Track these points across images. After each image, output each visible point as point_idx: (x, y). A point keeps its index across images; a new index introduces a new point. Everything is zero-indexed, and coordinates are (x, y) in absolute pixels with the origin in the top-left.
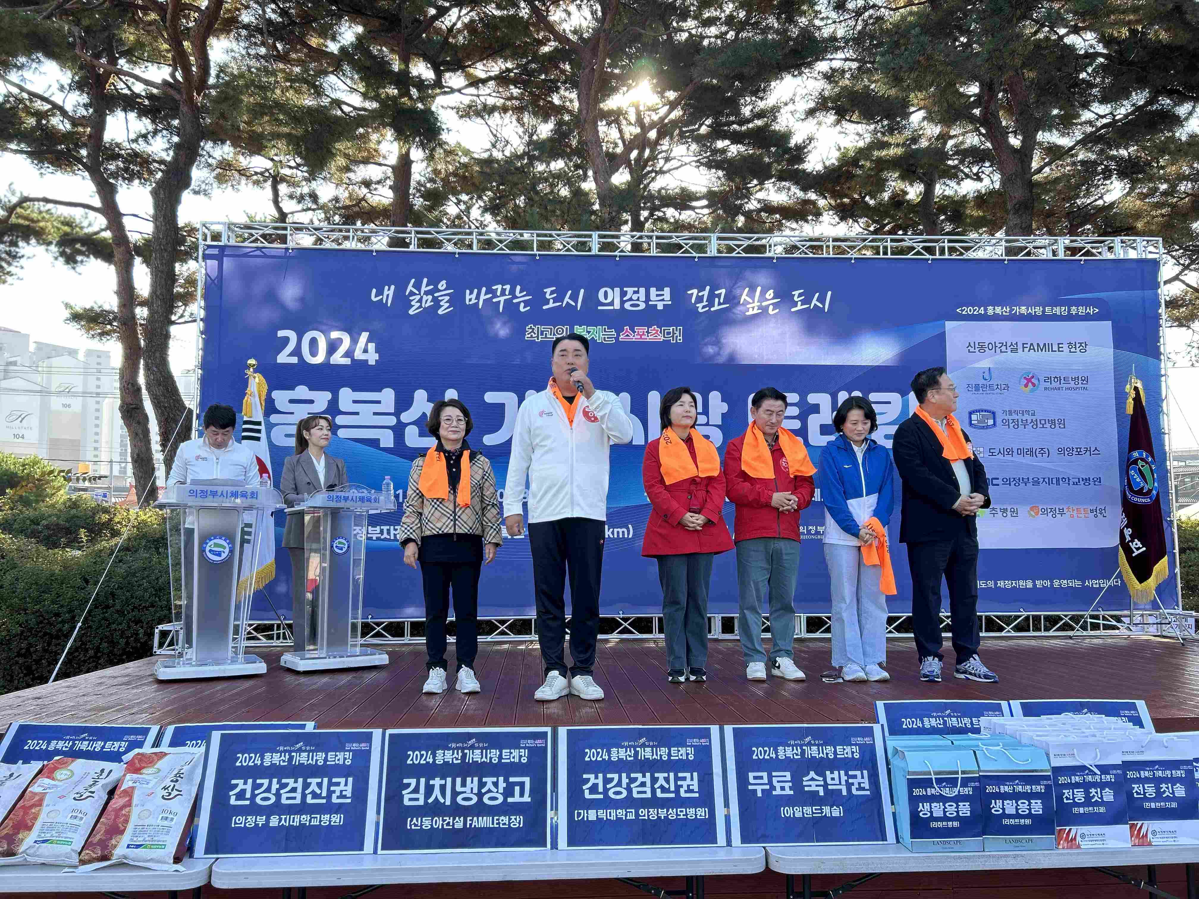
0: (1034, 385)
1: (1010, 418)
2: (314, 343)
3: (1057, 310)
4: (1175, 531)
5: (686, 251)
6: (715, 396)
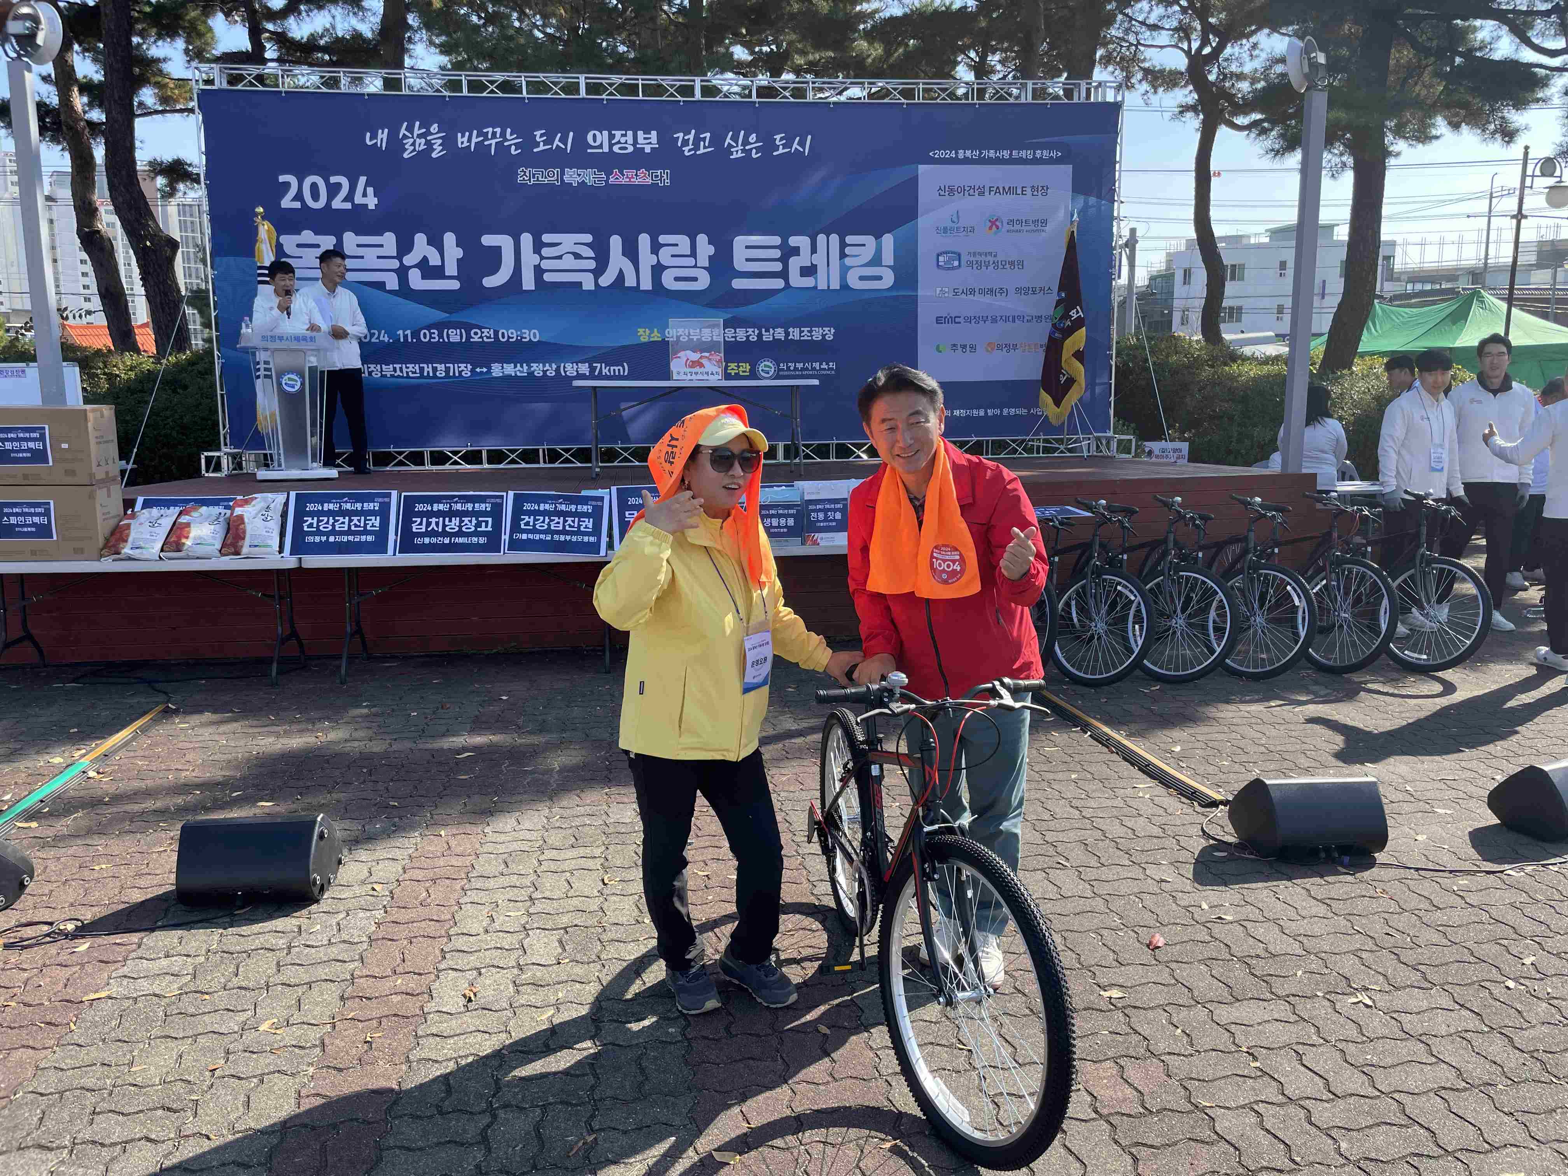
0: (997, 227)
1: (974, 259)
2: (314, 187)
3: (1023, 154)
4: (1113, 363)
5: (672, 95)
6: (702, 239)
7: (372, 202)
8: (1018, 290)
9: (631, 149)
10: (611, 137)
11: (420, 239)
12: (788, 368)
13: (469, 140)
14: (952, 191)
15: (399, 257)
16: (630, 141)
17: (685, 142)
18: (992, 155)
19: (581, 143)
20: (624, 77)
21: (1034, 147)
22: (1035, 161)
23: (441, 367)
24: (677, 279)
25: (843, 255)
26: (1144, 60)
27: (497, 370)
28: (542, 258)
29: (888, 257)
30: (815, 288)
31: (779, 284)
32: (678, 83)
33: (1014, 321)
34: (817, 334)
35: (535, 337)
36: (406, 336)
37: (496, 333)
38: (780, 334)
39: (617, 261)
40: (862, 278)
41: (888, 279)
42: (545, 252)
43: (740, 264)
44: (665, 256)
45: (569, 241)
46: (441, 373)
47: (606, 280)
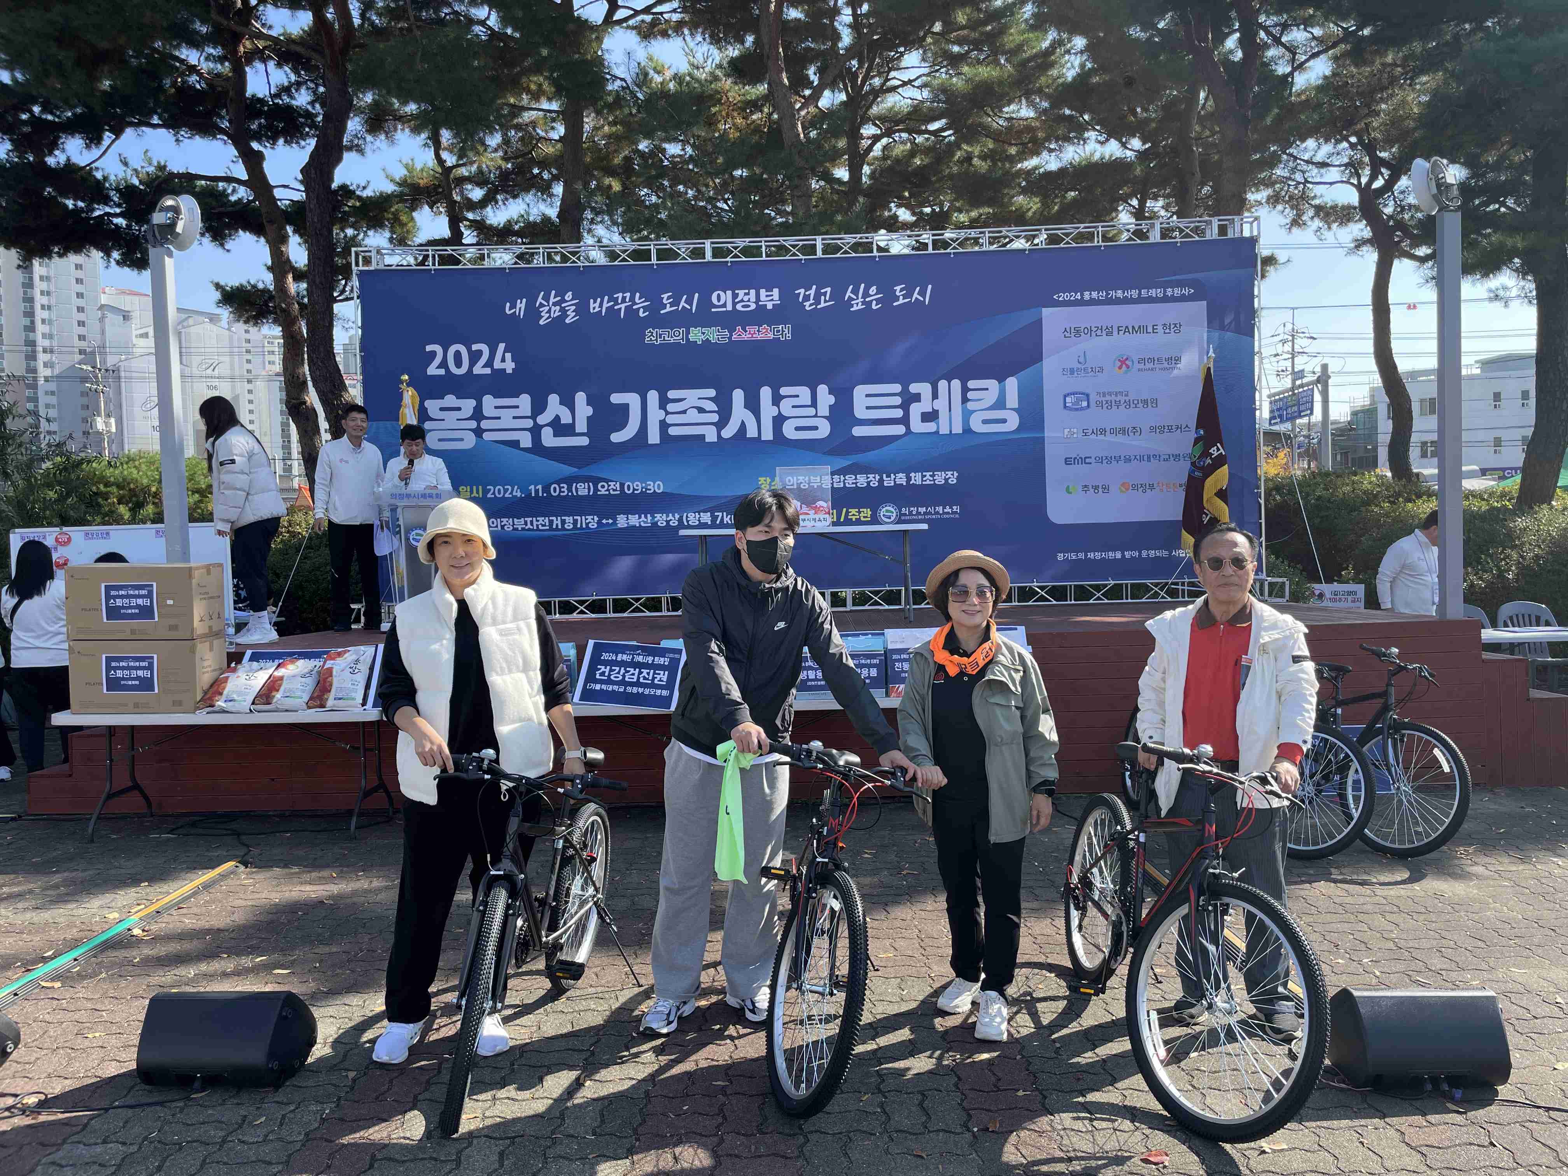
0: (1128, 367)
1: (1104, 399)
2: (458, 355)
3: (1153, 292)
4: (1262, 502)
5: (794, 255)
6: (822, 389)
7: (509, 366)
8: (1153, 429)
9: (753, 306)
10: (735, 296)
11: (553, 399)
12: (911, 513)
13: (601, 306)
14: (1077, 332)
15: (534, 417)
16: (753, 299)
17: (807, 298)
18: (1120, 294)
19: (705, 302)
20: (748, 240)
21: (1165, 286)
22: (1165, 299)
23: (569, 520)
24: (798, 429)
25: (965, 400)
26: (1315, 197)
27: (622, 521)
28: (667, 413)
29: (1013, 400)
30: (937, 432)
31: (900, 430)
32: (801, 243)
33: (1149, 460)
34: (940, 478)
35: (659, 488)
36: (537, 491)
37: (622, 485)
38: (901, 479)
39: (739, 412)
40: (985, 422)
41: (1013, 422)
42: (670, 407)
43: (860, 412)
44: (786, 408)
45: (692, 396)
46: (569, 526)
47: (728, 432)
